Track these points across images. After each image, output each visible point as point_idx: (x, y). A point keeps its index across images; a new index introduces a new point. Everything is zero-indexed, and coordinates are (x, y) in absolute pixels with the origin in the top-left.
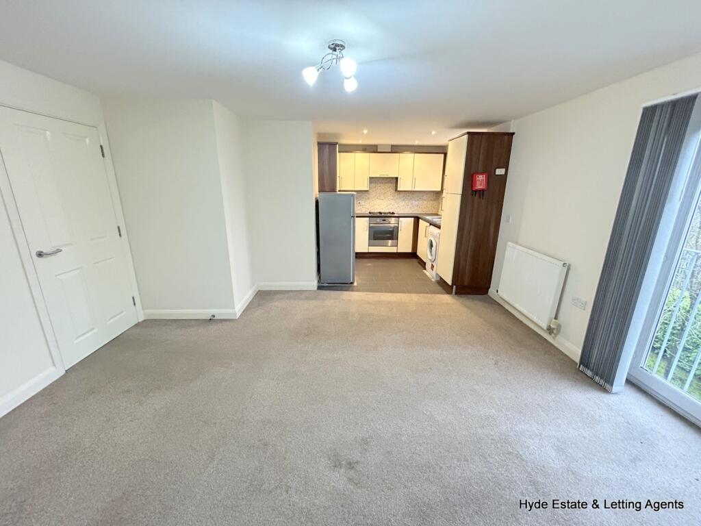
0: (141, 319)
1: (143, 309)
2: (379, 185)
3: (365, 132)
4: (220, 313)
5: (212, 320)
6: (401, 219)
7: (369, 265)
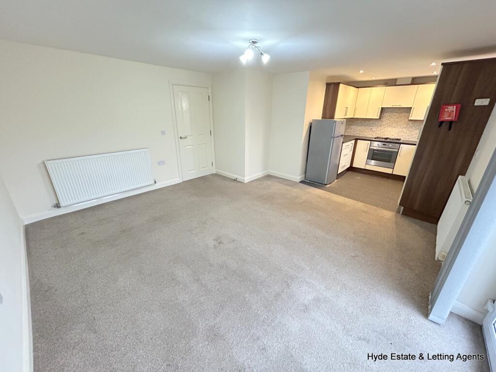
0: (215, 173)
1: (216, 168)
2: (394, 114)
3: (361, 72)
4: (240, 178)
5: (235, 180)
6: (401, 145)
7: (358, 178)
